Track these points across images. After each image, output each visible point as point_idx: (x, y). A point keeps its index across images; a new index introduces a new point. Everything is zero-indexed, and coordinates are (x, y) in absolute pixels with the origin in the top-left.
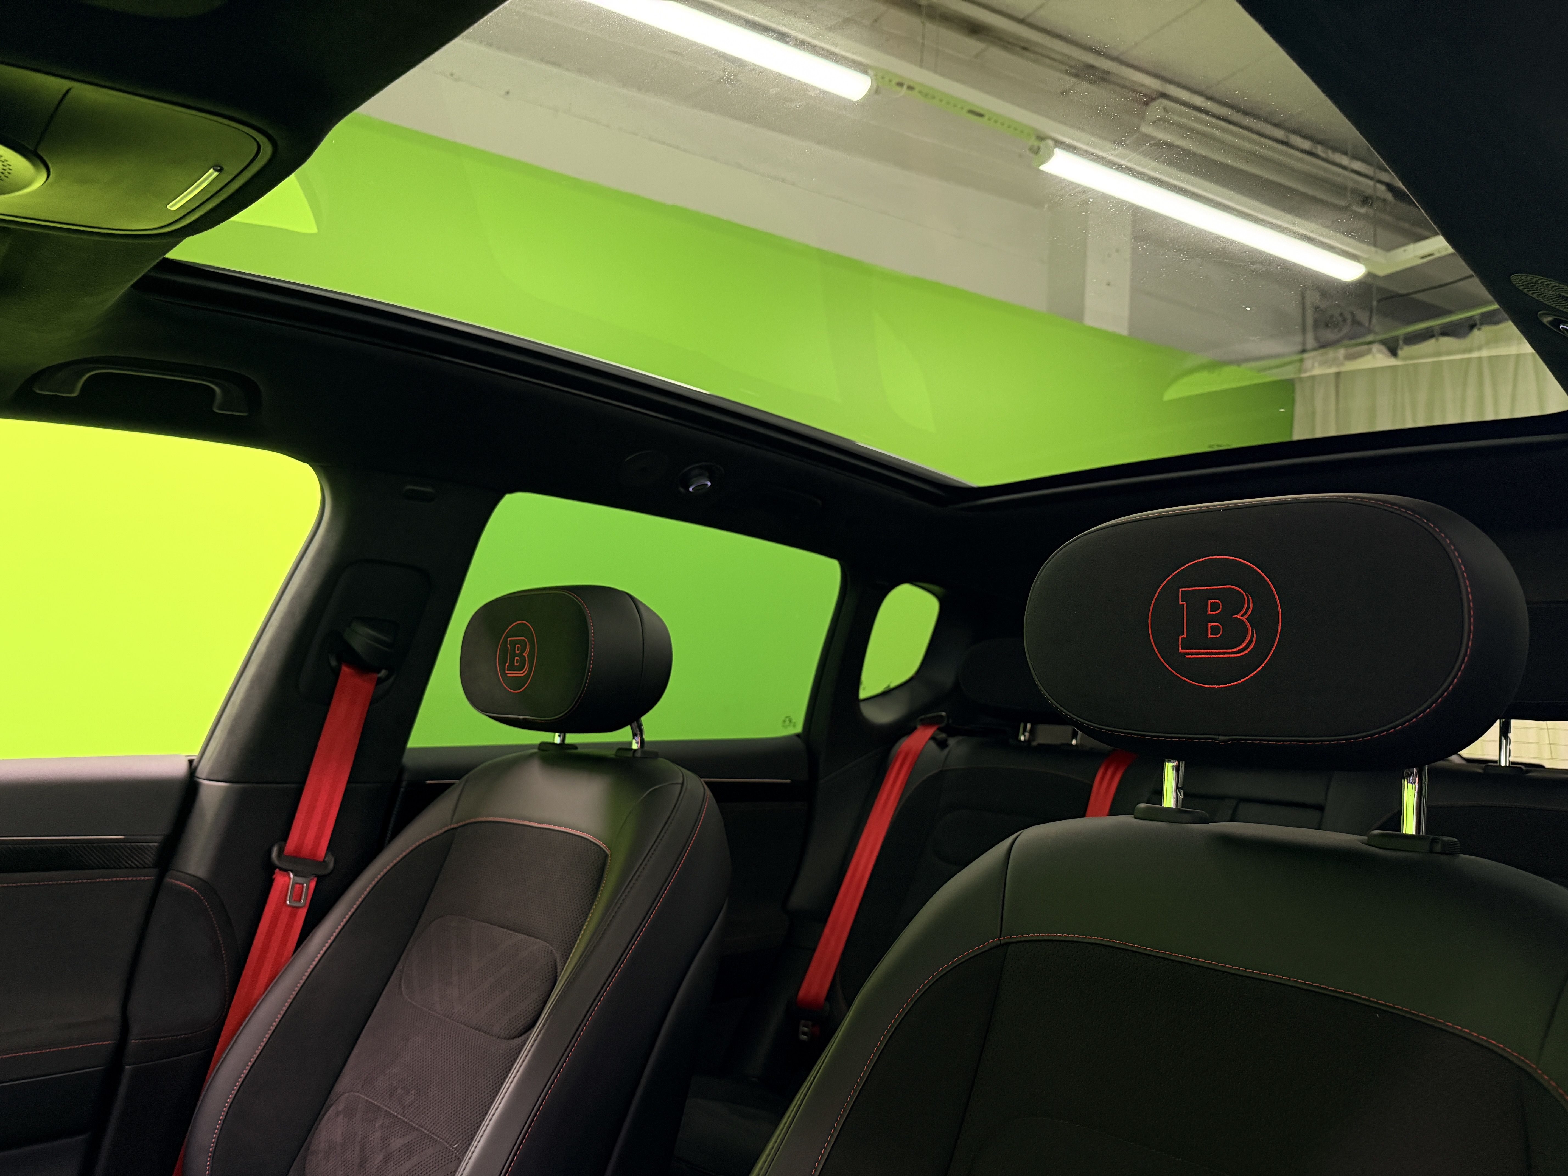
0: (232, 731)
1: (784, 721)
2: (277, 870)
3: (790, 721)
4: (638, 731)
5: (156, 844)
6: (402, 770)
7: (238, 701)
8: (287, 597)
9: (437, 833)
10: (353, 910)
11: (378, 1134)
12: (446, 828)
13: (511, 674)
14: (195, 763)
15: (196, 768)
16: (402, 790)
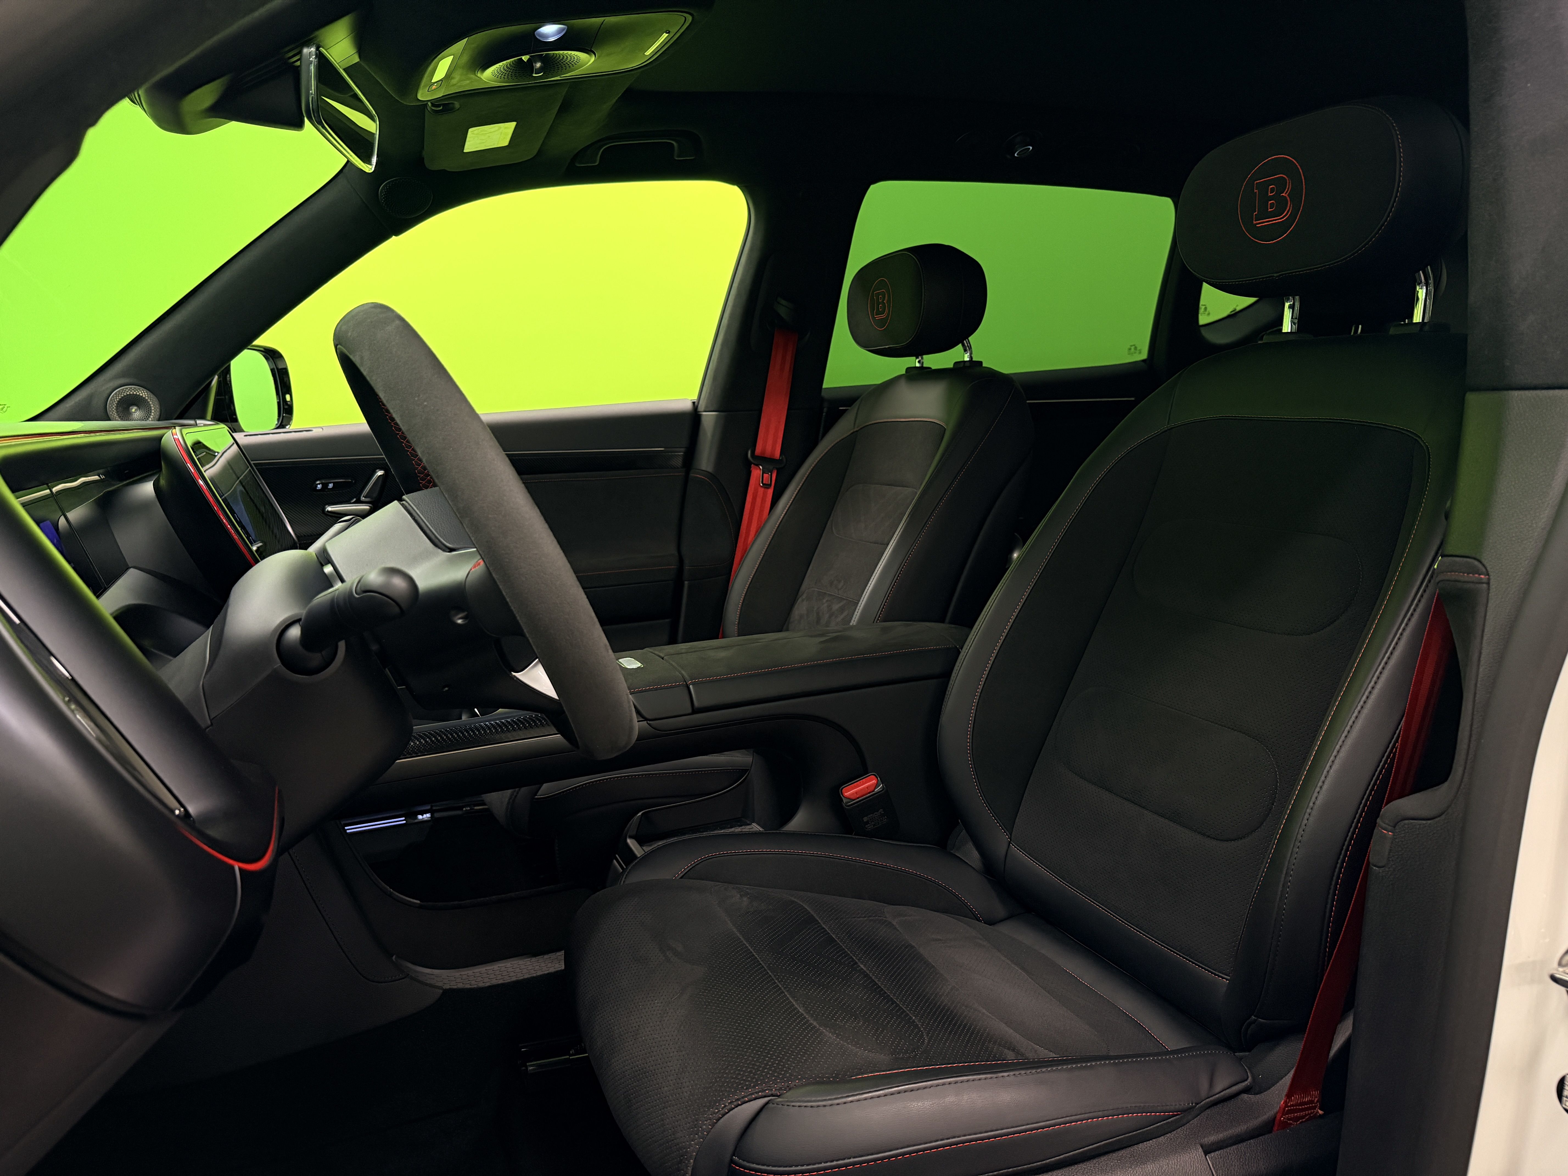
0: (715, 378)
1: (1130, 349)
2: (752, 465)
3: (1136, 348)
4: (967, 348)
5: (682, 453)
6: (822, 400)
7: (716, 360)
8: (735, 285)
9: (846, 435)
10: (800, 487)
11: (826, 605)
12: (852, 431)
13: (878, 317)
14: (696, 404)
15: (697, 406)
16: (824, 414)
